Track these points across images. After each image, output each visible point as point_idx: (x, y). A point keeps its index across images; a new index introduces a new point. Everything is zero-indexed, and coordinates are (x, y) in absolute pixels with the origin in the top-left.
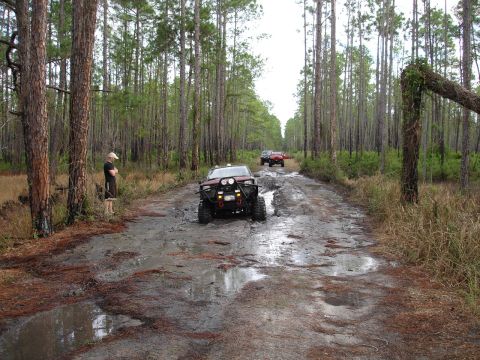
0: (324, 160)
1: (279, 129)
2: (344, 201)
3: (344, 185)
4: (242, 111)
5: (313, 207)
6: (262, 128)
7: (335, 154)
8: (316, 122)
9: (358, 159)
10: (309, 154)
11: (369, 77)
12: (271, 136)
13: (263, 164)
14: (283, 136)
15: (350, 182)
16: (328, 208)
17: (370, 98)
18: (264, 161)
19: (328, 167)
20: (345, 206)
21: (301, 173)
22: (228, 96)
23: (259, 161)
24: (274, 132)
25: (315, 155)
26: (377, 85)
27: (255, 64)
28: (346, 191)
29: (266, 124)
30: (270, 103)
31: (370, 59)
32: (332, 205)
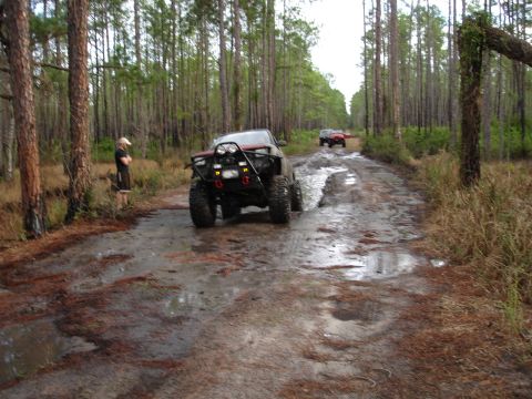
0: (386, 138)
1: (343, 104)
3: (408, 166)
4: (296, 85)
5: (364, 193)
6: (322, 103)
7: (400, 130)
8: (377, 94)
9: (427, 136)
10: (371, 130)
11: (442, 42)
12: (332, 112)
13: (322, 144)
14: (349, 112)
15: (413, 161)
16: (382, 194)
17: (444, 65)
18: (323, 141)
19: (391, 146)
20: (403, 190)
21: (362, 153)
22: (277, 68)
23: (318, 141)
24: (338, 108)
25: (378, 132)
26: (450, 49)
27: (309, 31)
28: (407, 171)
29: (327, 100)
30: (332, 76)
31: (441, 20)
32: (387, 190)
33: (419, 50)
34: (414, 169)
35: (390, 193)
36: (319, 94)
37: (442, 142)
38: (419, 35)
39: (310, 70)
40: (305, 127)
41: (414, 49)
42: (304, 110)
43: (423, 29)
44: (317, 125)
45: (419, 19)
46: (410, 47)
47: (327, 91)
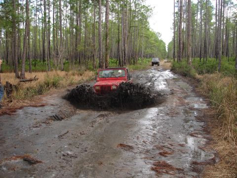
0: (184, 63)
1: (165, 47)
3: (194, 78)
6: (154, 46)
7: (191, 60)
9: (204, 63)
10: (176, 59)
12: (159, 50)
14: (167, 51)
15: (198, 76)
16: (180, 99)
17: (212, 29)
18: (153, 64)
19: (186, 67)
20: (192, 94)
21: (171, 70)
22: (131, 27)
23: (151, 63)
24: (162, 48)
25: (179, 60)
26: (216, 23)
27: (148, 10)
29: (156, 44)
30: (159, 34)
31: (212, 8)
33: (201, 23)
34: (198, 81)
36: (153, 42)
37: (213, 66)
38: (201, 14)
39: (148, 29)
40: (146, 56)
41: (199, 21)
42: (146, 49)
43: (203, 11)
44: (151, 56)
45: (202, 6)
46: (197, 20)
47: (156, 40)
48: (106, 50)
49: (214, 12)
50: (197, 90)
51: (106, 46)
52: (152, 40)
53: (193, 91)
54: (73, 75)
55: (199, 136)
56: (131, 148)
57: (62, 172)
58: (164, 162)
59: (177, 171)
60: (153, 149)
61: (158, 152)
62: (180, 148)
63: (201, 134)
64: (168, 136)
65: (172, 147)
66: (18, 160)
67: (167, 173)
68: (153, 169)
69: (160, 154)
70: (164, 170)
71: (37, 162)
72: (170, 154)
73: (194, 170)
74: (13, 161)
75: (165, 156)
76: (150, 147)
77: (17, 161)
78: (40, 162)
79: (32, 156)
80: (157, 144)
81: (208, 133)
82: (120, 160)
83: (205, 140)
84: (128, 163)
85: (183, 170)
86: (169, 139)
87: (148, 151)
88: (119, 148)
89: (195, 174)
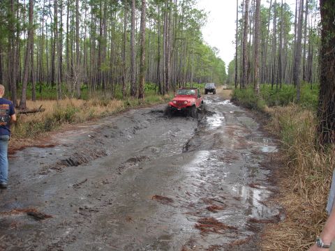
0: (249, 90)
1: (224, 68)
2: (259, 130)
3: (263, 112)
6: (209, 66)
7: (258, 86)
8: (244, 59)
9: (277, 91)
10: (239, 86)
11: (289, 30)
12: (216, 73)
13: (206, 93)
14: (227, 73)
15: (268, 109)
17: (290, 44)
18: (207, 91)
19: (252, 96)
20: (259, 135)
21: (232, 101)
23: (204, 91)
24: (220, 70)
25: (243, 86)
26: (295, 35)
27: (200, 16)
28: (263, 117)
29: (212, 64)
30: (217, 49)
31: (290, 14)
32: (246, 134)
33: (274, 35)
34: (268, 116)
35: (247, 138)
36: (208, 60)
37: (289, 96)
38: (275, 22)
39: (201, 43)
40: (197, 81)
41: (271, 33)
42: (197, 70)
43: (277, 19)
44: (205, 80)
45: (276, 12)
46: (268, 31)
47: (212, 58)
48: (141, 70)
49: (293, 20)
50: (265, 127)
51: (141, 65)
52: (207, 58)
53: (260, 129)
54: (95, 104)
55: (261, 187)
56: (170, 200)
57: (79, 229)
58: (213, 219)
59: (228, 230)
60: (199, 203)
61: (206, 206)
62: (234, 202)
63: (264, 185)
64: (220, 187)
65: (224, 201)
66: (21, 214)
67: (215, 231)
68: (197, 227)
69: (208, 209)
70: (211, 229)
71: (46, 216)
72: (221, 209)
73: (251, 229)
74: (13, 215)
75: (215, 212)
76: (195, 200)
77: (19, 215)
78: (50, 217)
79: (39, 210)
80: (204, 196)
81: (274, 183)
82: (155, 215)
83: (269, 192)
84: (165, 219)
85: (236, 229)
86: (221, 191)
87: (192, 205)
88: (155, 201)
89: (251, 233)
